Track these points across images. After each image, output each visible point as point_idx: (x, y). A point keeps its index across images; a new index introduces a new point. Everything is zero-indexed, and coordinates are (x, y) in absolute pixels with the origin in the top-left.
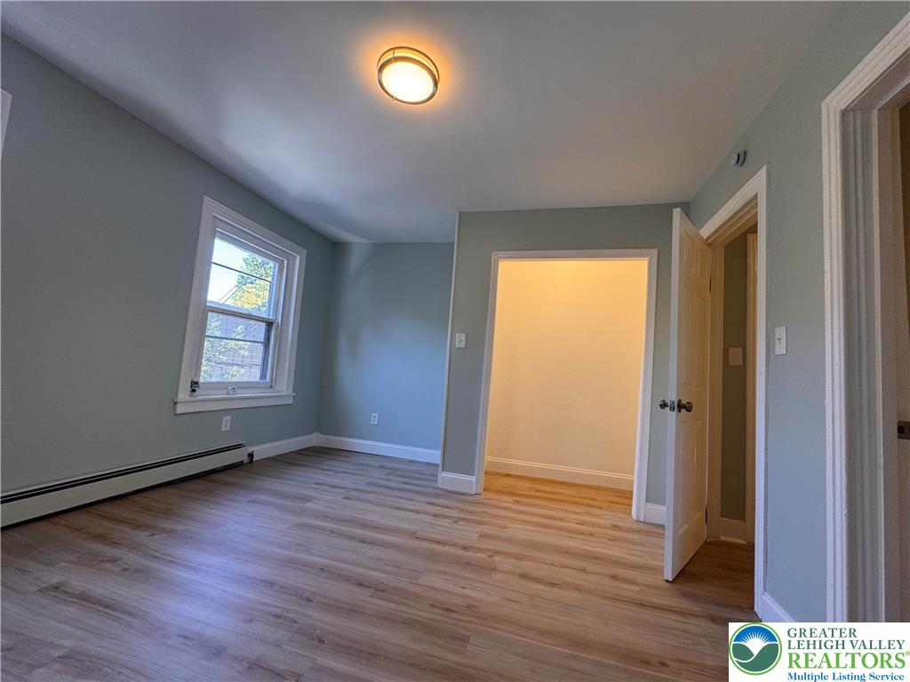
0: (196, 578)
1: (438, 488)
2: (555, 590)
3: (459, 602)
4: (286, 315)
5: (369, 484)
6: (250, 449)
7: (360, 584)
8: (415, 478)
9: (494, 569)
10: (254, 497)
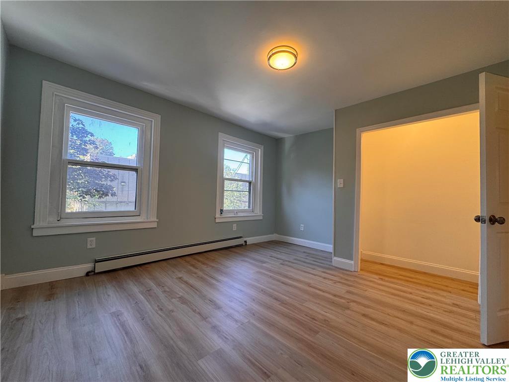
0: (217, 283)
1: (332, 266)
2: (383, 327)
3: (320, 317)
4: (256, 179)
5: (295, 259)
6: (245, 239)
7: (276, 299)
8: (319, 259)
9: (348, 308)
10: (244, 259)
